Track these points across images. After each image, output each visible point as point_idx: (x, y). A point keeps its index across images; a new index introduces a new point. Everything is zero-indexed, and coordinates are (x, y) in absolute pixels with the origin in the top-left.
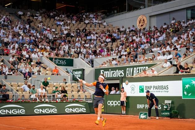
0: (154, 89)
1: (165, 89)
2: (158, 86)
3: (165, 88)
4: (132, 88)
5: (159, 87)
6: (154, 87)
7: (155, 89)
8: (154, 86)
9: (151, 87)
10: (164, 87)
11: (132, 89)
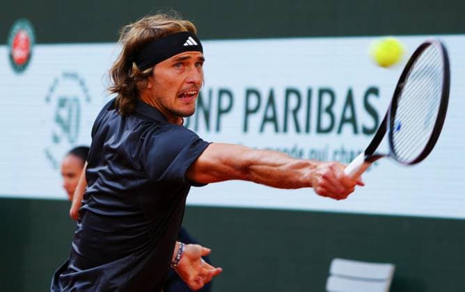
0: (246, 128)
1: (348, 128)
2: (289, 92)
3: (353, 120)
4: (62, 103)
5: (293, 100)
6: (253, 101)
7: (256, 120)
8: (249, 92)
9: (225, 101)
10: (338, 110)
11: (59, 120)
